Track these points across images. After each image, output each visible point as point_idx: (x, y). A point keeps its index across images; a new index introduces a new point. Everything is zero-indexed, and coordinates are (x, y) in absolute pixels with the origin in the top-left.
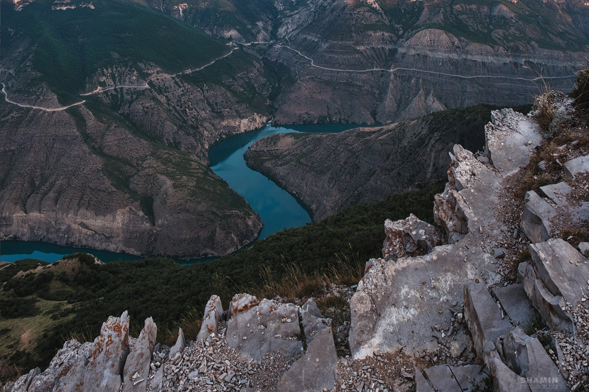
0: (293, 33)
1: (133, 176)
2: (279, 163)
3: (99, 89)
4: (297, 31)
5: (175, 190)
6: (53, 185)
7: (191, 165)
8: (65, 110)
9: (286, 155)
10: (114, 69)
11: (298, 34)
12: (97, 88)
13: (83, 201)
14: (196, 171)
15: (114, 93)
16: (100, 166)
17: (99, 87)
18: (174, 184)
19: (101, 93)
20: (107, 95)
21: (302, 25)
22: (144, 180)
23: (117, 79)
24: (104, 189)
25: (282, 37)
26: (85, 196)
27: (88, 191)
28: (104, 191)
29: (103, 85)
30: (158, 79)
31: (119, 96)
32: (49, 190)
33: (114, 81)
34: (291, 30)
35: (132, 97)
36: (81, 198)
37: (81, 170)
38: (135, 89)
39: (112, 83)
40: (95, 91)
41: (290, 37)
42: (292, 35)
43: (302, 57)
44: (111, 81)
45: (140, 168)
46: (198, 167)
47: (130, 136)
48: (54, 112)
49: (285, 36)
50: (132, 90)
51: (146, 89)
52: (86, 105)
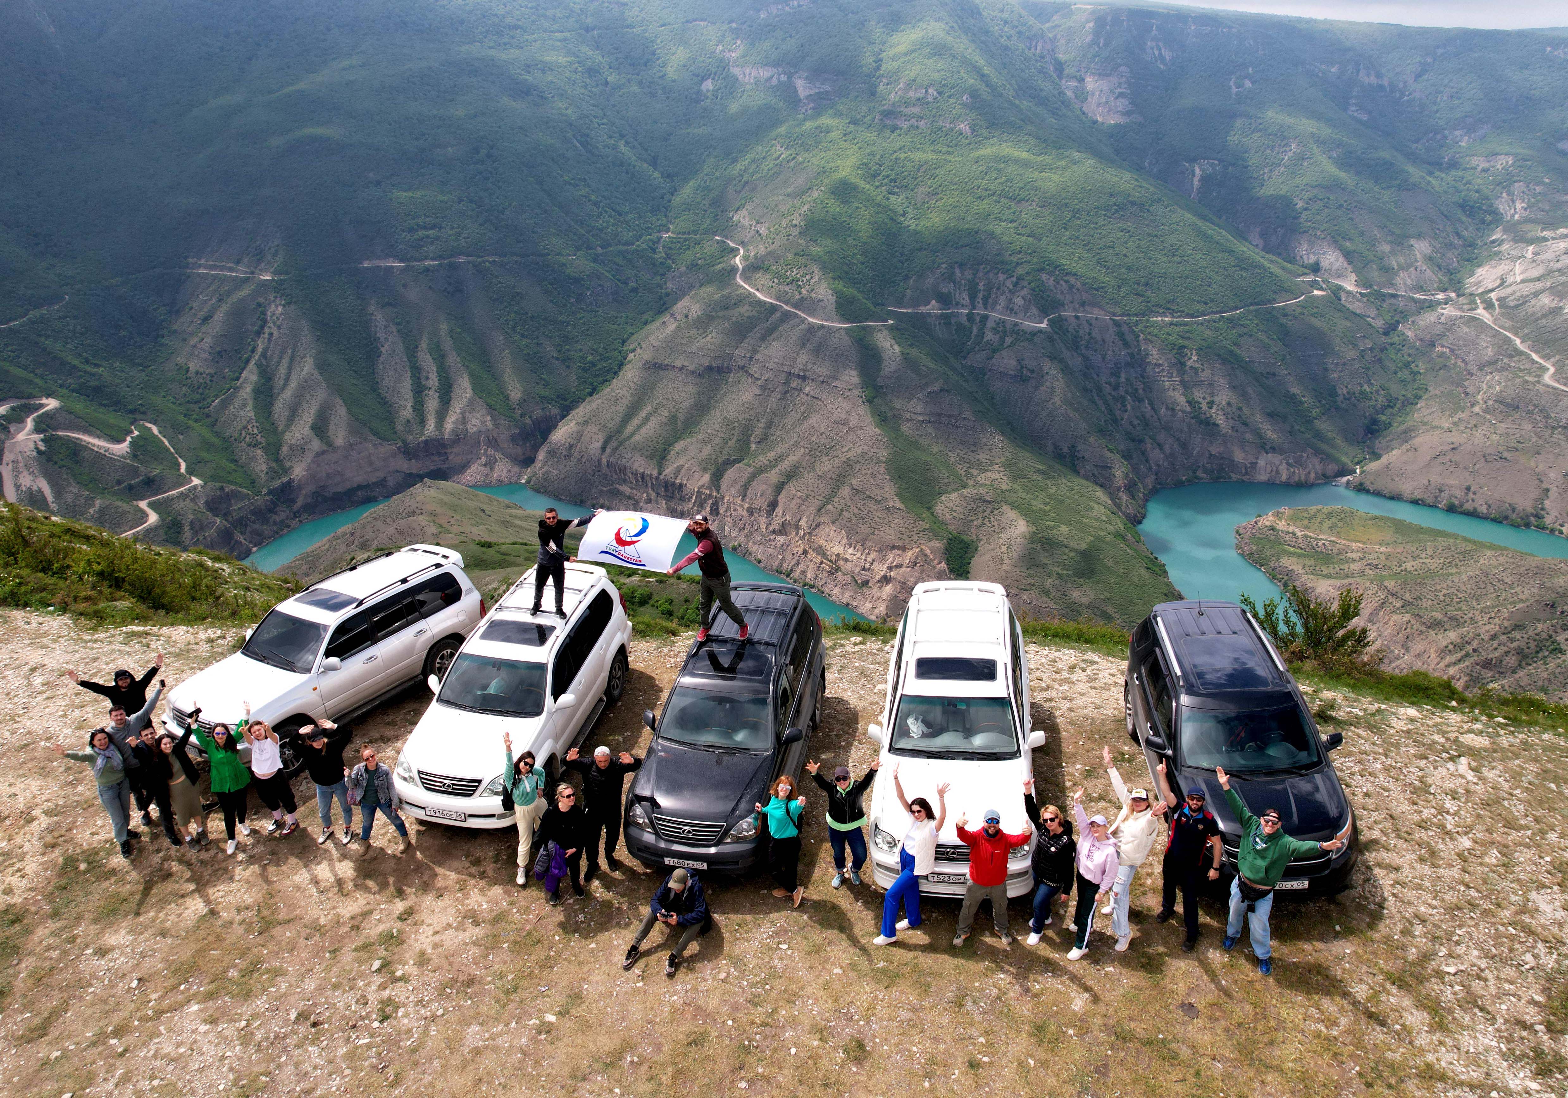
0: (1521, 286)
1: (949, 493)
2: (1326, 571)
3: (933, 308)
4: (1539, 285)
5: (1031, 546)
6: (780, 458)
7: (1091, 509)
8: (845, 329)
9: (1354, 560)
11: (1536, 294)
12: (929, 303)
13: (830, 507)
14: (1096, 524)
15: (964, 320)
16: (883, 454)
17: (934, 302)
18: (1034, 533)
19: (936, 315)
20: (948, 324)
22: (969, 507)
23: (980, 295)
24: (879, 498)
25: (1480, 291)
26: (836, 499)
27: (845, 491)
28: (878, 502)
29: (945, 300)
30: (1077, 317)
31: (975, 330)
32: (772, 467)
33: (973, 297)
34: (1518, 279)
35: (1002, 340)
36: (828, 500)
37: (844, 450)
38: (1016, 324)
39: (967, 301)
40: (923, 309)
41: (1505, 298)
42: (1514, 292)
43: (1521, 353)
44: (965, 295)
45: (971, 482)
46: (1104, 518)
47: (967, 414)
48: (823, 326)
49: (1492, 290)
50: (1008, 326)
51: (1040, 331)
52: (891, 328)
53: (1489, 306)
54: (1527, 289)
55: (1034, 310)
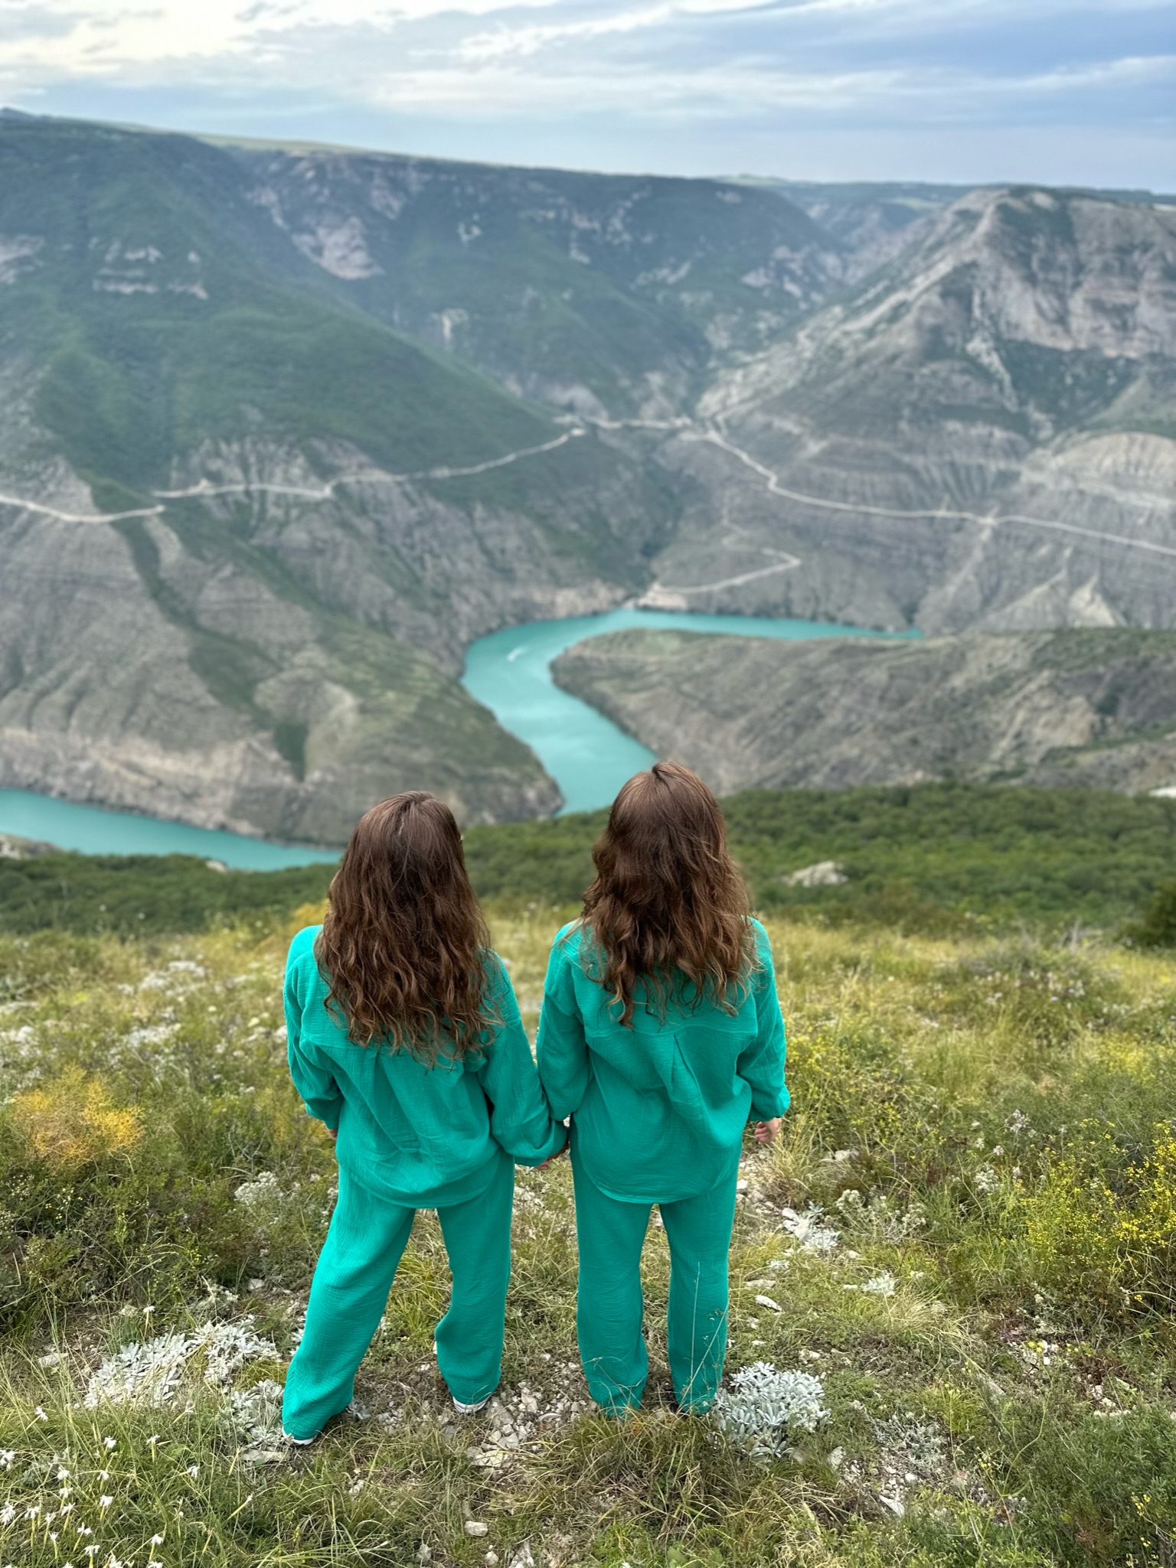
0: (739, 407)
1: (266, 680)
2: (632, 686)
3: (204, 487)
4: (753, 405)
5: (362, 718)
6: (64, 676)
7: (413, 671)
8: (108, 521)
9: (652, 673)
10: (248, 446)
11: (751, 413)
12: (199, 483)
13: (133, 718)
14: (421, 684)
15: (243, 499)
16: (183, 651)
17: (204, 482)
18: (363, 704)
19: (209, 495)
20: (225, 504)
21: (767, 390)
22: (290, 691)
23: (254, 468)
24: (190, 699)
25: (709, 414)
26: (140, 709)
27: (149, 699)
28: (190, 703)
29: (215, 478)
30: (359, 482)
31: (256, 507)
32: (56, 688)
33: (245, 469)
34: (736, 401)
35: (287, 513)
36: (131, 711)
37: (138, 654)
38: (298, 496)
39: (240, 476)
40: (193, 491)
41: (729, 419)
42: (735, 413)
43: (747, 467)
44: (237, 470)
45: (287, 665)
46: (428, 677)
47: (267, 595)
48: (80, 524)
49: (718, 413)
50: (290, 498)
51: (325, 501)
52: (163, 516)
53: (718, 428)
54: (743, 409)
55: (313, 479)
